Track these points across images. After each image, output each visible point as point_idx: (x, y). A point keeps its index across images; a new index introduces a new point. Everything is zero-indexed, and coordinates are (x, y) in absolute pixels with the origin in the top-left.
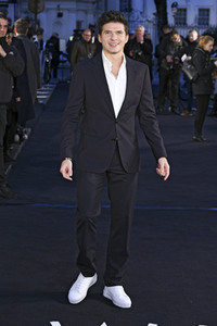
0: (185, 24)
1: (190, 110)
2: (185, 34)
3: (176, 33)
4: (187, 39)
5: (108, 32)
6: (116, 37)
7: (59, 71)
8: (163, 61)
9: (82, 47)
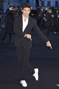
1: (45, 29)
2: (44, 8)
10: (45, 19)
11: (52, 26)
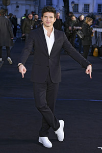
0: (77, 11)
2: (78, 16)
3: (73, 16)
4: (79, 19)
5: (46, 17)
6: (49, 19)
7: (17, 34)
8: (67, 29)
9: (28, 23)
10: (81, 34)
11: (91, 47)
